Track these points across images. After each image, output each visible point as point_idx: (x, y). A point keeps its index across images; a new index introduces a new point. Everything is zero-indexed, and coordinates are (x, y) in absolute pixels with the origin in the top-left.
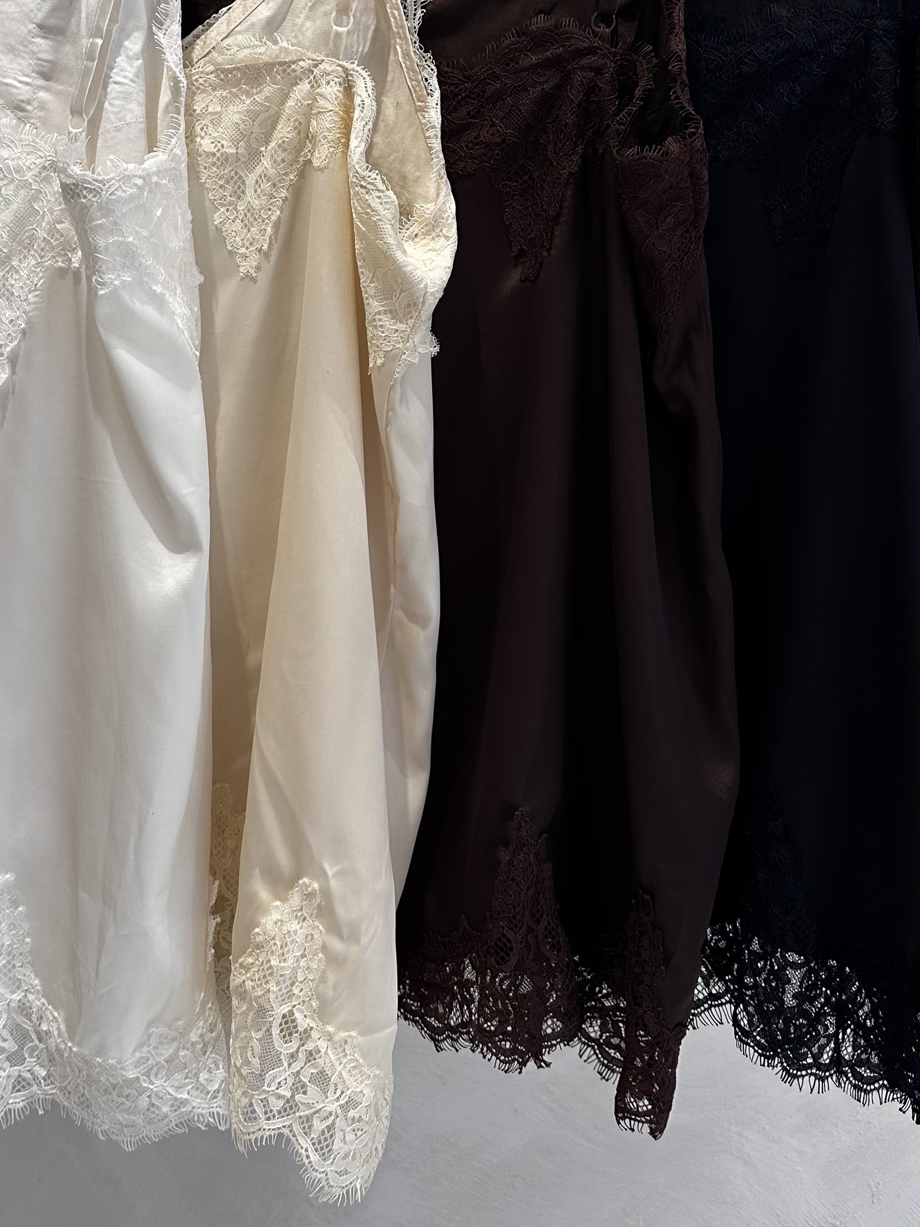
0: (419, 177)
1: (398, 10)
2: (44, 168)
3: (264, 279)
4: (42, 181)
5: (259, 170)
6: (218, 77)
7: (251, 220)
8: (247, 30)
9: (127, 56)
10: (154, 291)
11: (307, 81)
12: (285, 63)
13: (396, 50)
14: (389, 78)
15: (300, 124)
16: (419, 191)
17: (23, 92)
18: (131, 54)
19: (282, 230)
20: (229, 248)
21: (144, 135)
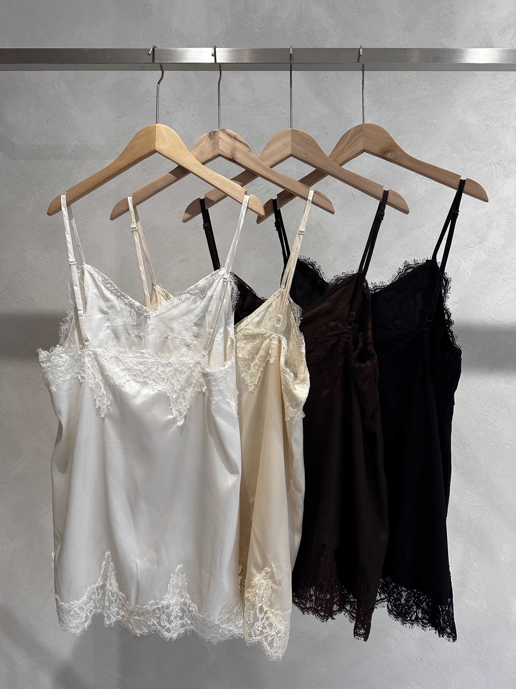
0: (299, 365)
1: (293, 320)
2: (195, 363)
3: (256, 392)
4: (195, 367)
5: (254, 362)
6: (243, 337)
7: (252, 376)
8: (252, 324)
9: (219, 333)
10: (227, 401)
11: (268, 339)
12: (262, 334)
13: (293, 331)
14: (291, 337)
15: (266, 351)
16: (299, 369)
17: (190, 342)
18: (220, 333)
19: (261, 379)
20: (246, 383)
21: (224, 355)
